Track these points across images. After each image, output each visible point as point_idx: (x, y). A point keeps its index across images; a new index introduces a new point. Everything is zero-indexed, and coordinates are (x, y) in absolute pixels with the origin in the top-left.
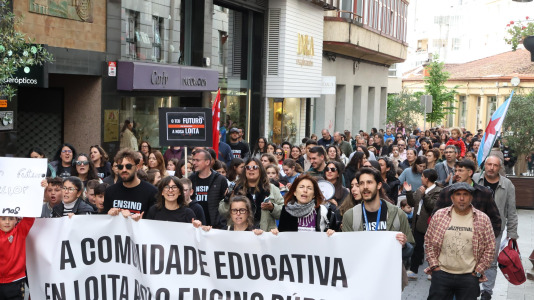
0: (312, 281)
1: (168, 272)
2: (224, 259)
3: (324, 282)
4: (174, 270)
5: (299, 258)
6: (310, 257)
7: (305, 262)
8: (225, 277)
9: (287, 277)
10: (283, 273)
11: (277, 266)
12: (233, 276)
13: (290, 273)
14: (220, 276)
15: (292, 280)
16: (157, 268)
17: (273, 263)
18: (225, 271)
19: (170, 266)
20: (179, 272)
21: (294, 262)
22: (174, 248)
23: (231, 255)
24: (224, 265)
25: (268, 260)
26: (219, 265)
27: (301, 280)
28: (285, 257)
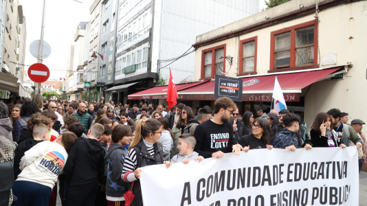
0: (334, 177)
1: (263, 184)
2: (292, 168)
3: (340, 177)
4: (266, 183)
5: (329, 163)
6: (334, 163)
7: (331, 166)
8: (291, 180)
9: (321, 177)
10: (319, 174)
11: (317, 170)
12: (296, 180)
13: (322, 174)
14: (289, 180)
15: (323, 178)
16: (256, 182)
17: (316, 168)
18: (292, 176)
19: (264, 180)
20: (270, 184)
21: (326, 166)
22: (266, 168)
23: (297, 164)
24: (291, 172)
25: (314, 165)
26: (289, 172)
27: (327, 177)
28: (323, 164)
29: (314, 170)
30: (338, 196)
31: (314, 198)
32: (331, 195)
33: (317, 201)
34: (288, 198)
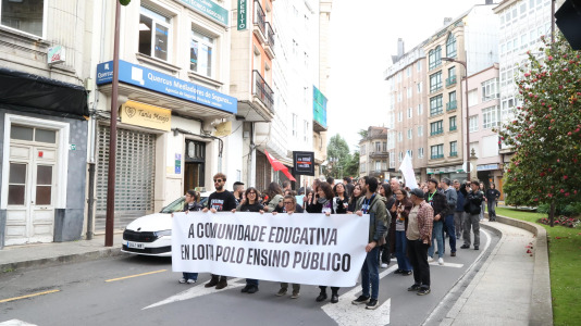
0: (318, 243)
2: (275, 231)
3: (324, 243)
5: (312, 229)
6: (319, 229)
7: (315, 232)
8: (272, 241)
9: (304, 242)
10: (302, 239)
11: (300, 235)
12: (277, 241)
13: (306, 239)
14: (270, 241)
15: (307, 243)
17: (299, 233)
18: (273, 238)
20: (249, 240)
21: (309, 232)
22: (248, 227)
23: (279, 228)
24: (273, 234)
25: (297, 231)
26: (271, 234)
27: (311, 243)
28: (305, 229)
29: (297, 235)
30: (319, 261)
31: (295, 262)
32: (313, 260)
33: (299, 265)
34: (267, 257)
